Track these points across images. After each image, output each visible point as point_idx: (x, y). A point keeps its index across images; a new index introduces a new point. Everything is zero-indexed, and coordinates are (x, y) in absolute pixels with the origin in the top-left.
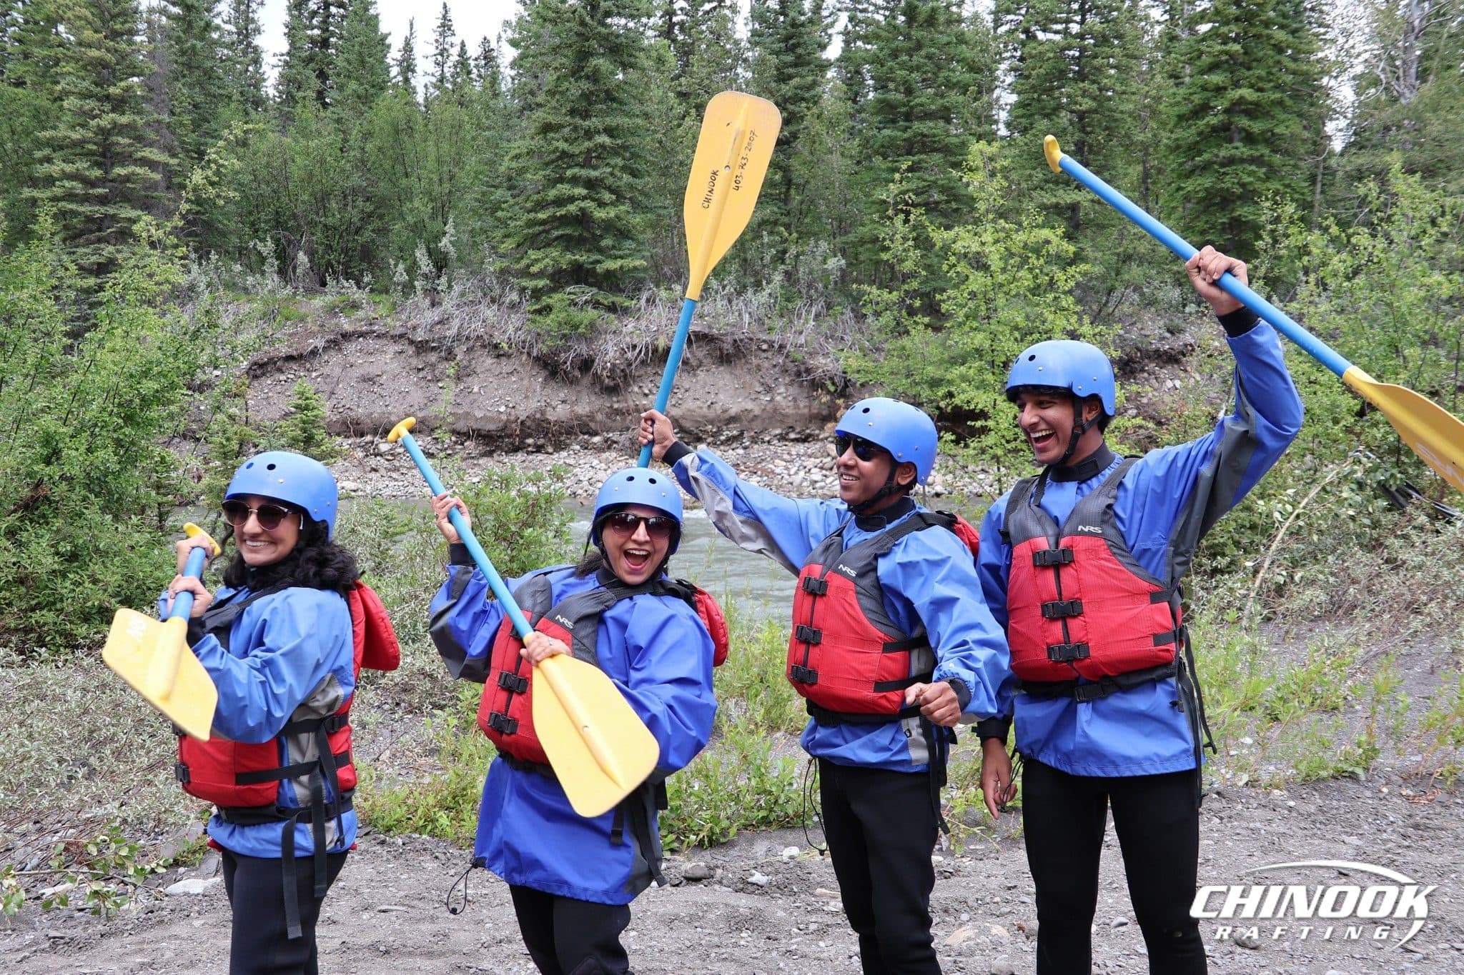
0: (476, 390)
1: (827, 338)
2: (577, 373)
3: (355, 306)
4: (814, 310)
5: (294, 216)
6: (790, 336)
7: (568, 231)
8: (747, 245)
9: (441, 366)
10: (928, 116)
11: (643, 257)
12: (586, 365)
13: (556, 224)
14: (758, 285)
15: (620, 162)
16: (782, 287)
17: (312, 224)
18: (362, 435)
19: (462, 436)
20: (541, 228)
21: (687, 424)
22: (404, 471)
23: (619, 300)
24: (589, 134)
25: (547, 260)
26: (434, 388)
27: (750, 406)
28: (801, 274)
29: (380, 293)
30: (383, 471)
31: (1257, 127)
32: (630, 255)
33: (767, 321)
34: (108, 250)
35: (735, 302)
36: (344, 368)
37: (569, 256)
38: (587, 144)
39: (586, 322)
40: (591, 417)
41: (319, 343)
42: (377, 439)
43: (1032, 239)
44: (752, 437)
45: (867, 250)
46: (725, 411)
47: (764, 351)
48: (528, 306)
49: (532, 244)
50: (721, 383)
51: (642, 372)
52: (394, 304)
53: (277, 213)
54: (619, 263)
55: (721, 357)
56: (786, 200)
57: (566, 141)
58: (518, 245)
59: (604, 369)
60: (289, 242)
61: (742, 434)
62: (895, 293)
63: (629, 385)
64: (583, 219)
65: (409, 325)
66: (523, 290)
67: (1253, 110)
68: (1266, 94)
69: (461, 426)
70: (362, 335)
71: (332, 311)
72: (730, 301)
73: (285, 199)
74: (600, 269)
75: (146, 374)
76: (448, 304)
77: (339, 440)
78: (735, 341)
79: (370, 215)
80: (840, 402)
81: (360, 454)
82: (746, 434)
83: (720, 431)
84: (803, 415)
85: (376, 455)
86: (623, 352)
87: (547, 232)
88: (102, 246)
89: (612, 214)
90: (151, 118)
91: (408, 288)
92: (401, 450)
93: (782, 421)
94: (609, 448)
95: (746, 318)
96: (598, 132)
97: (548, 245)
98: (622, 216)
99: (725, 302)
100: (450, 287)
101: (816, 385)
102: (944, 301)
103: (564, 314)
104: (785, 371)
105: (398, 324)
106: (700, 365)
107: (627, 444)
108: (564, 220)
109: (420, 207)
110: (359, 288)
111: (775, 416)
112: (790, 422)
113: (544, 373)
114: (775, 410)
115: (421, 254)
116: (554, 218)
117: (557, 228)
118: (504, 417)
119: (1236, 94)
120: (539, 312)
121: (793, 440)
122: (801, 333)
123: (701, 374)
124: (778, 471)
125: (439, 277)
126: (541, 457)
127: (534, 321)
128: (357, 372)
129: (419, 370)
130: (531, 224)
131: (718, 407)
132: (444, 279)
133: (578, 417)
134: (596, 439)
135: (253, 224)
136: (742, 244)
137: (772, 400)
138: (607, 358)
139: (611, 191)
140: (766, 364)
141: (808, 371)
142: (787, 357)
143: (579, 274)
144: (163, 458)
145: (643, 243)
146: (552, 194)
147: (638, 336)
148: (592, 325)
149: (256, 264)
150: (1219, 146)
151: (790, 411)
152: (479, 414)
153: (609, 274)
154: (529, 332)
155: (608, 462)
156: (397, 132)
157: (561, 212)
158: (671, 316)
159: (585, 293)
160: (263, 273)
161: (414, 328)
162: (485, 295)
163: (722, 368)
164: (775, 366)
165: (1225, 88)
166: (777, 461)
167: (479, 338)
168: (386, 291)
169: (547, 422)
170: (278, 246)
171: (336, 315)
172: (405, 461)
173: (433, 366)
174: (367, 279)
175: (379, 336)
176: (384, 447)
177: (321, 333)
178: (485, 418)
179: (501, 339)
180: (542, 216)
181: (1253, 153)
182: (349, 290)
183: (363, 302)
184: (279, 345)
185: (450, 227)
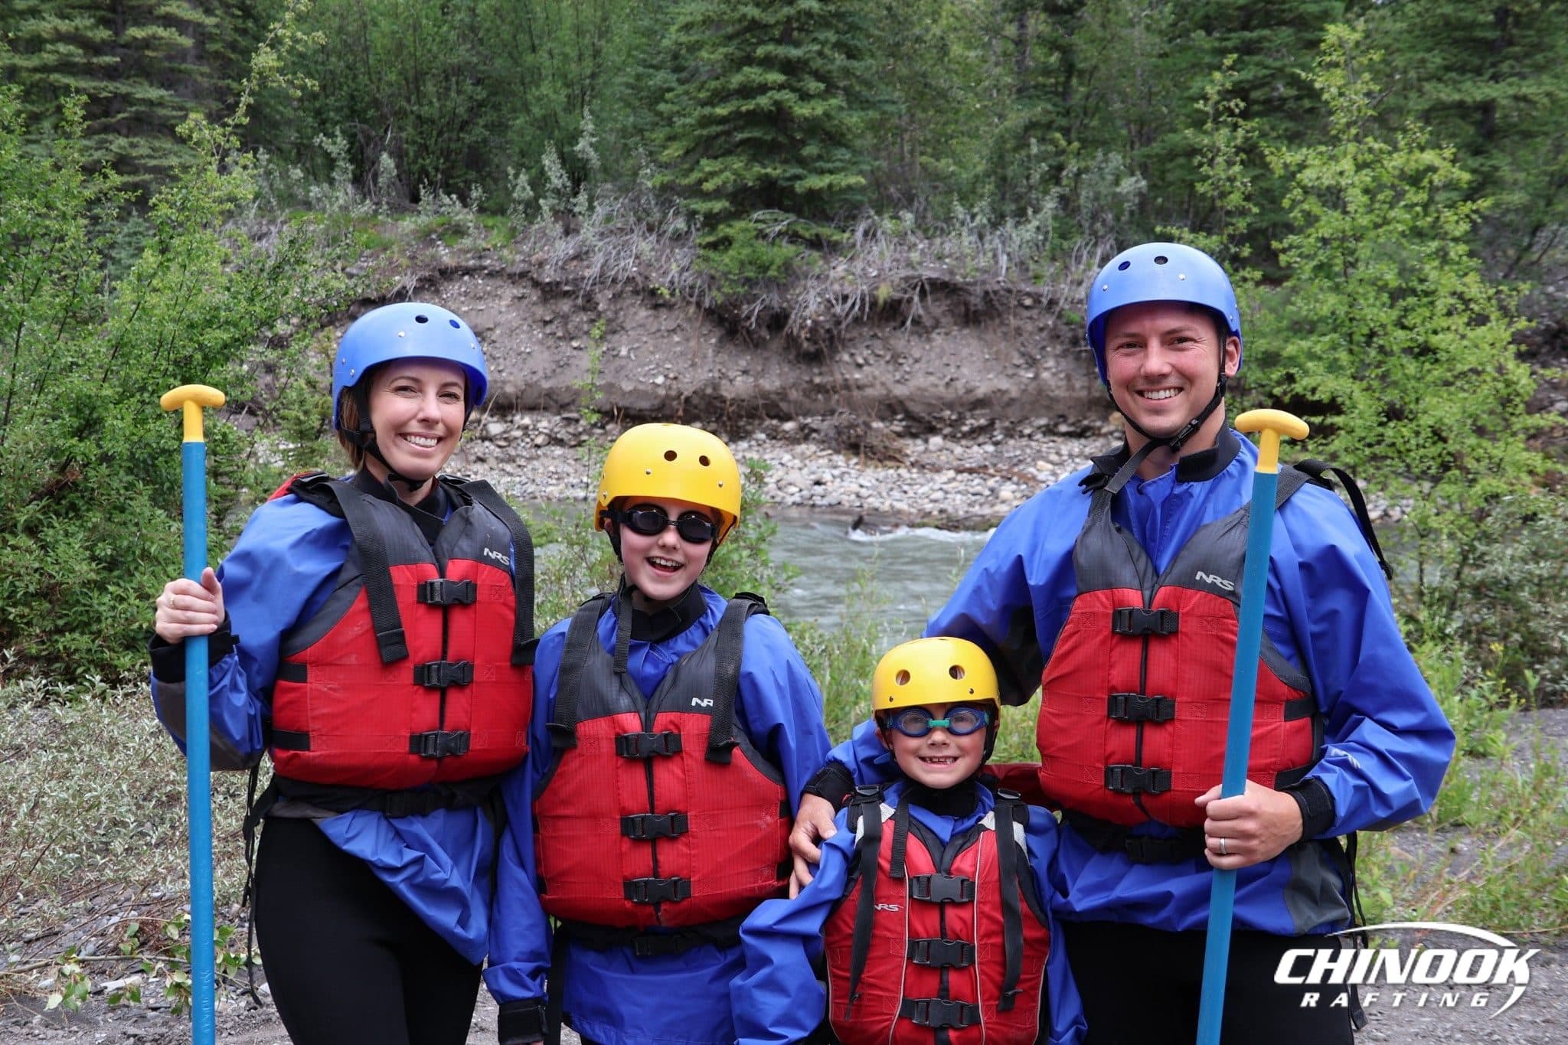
0: (624, 352)
2: (765, 333)
3: (459, 231)
4: (1099, 252)
5: (376, 103)
6: (1064, 287)
7: (757, 133)
8: (1009, 157)
9: (577, 319)
11: (861, 173)
12: (777, 321)
13: (741, 123)
14: (1020, 215)
15: (831, 36)
16: (1055, 218)
17: (401, 114)
19: (605, 415)
20: (719, 128)
21: (916, 408)
22: (522, 462)
23: (827, 231)
25: (728, 174)
26: (566, 349)
27: (1004, 384)
28: (1082, 201)
29: (494, 213)
30: (492, 462)
32: (843, 169)
33: (1032, 266)
35: (988, 237)
37: (757, 169)
39: (779, 261)
40: (783, 394)
41: (410, 282)
42: (485, 417)
43: (1413, 165)
44: (1007, 429)
45: (1181, 166)
46: (969, 391)
47: (1027, 308)
48: (698, 238)
49: (707, 149)
50: (965, 352)
51: (855, 334)
52: (513, 230)
53: (352, 97)
54: (827, 180)
55: (966, 315)
56: (1065, 95)
58: (687, 152)
59: (802, 327)
60: (369, 139)
61: (992, 423)
62: (1215, 238)
63: (838, 352)
64: (778, 117)
65: (534, 259)
66: (692, 215)
69: (602, 402)
70: (468, 271)
71: (426, 237)
72: (981, 237)
73: (363, 79)
74: (800, 187)
75: (209, 323)
76: (588, 232)
78: (987, 293)
79: (481, 104)
82: (998, 424)
83: (961, 420)
84: (1078, 399)
85: (484, 439)
86: (830, 305)
87: (728, 133)
88: (110, 137)
89: (819, 111)
91: (532, 209)
92: (518, 433)
93: (1048, 408)
94: (806, 438)
95: (1003, 260)
97: (729, 152)
98: (833, 113)
99: (974, 238)
100: (591, 208)
102: (1284, 251)
103: (746, 251)
104: (1055, 337)
105: (518, 257)
106: (937, 325)
107: (832, 433)
108: (753, 118)
109: (550, 94)
110: (465, 205)
111: (1039, 400)
112: (1060, 408)
113: (719, 332)
114: (1040, 392)
115: (550, 161)
116: (737, 115)
117: (741, 129)
118: (662, 392)
120: (713, 246)
121: (1064, 435)
122: (1080, 283)
123: (938, 339)
124: (1041, 476)
125: (576, 194)
127: (706, 259)
129: (546, 323)
130: (706, 122)
131: (960, 385)
132: (582, 198)
133: (765, 395)
134: (789, 426)
135: (318, 113)
136: (1001, 157)
137: (1036, 377)
138: (807, 313)
139: (819, 77)
140: (1029, 327)
142: (1060, 316)
143: (771, 195)
144: (224, 435)
145: (861, 153)
146: (736, 80)
147: (851, 283)
148: (787, 266)
149: (322, 168)
151: (1061, 393)
152: (628, 386)
153: (812, 195)
154: (700, 273)
155: (803, 457)
157: (748, 106)
158: (897, 256)
159: (780, 221)
160: (331, 182)
161: (541, 264)
162: (639, 220)
163: (966, 331)
164: (1041, 330)
166: (1041, 463)
167: (630, 280)
168: (501, 211)
169: (723, 400)
170: (352, 143)
171: (432, 243)
172: (522, 450)
173: (565, 318)
174: (475, 194)
175: (491, 275)
176: (495, 428)
177: (414, 269)
178: (635, 390)
179: (656, 281)
180: (721, 111)
182: (451, 209)
183: (471, 224)
184: (353, 283)
185: (588, 124)
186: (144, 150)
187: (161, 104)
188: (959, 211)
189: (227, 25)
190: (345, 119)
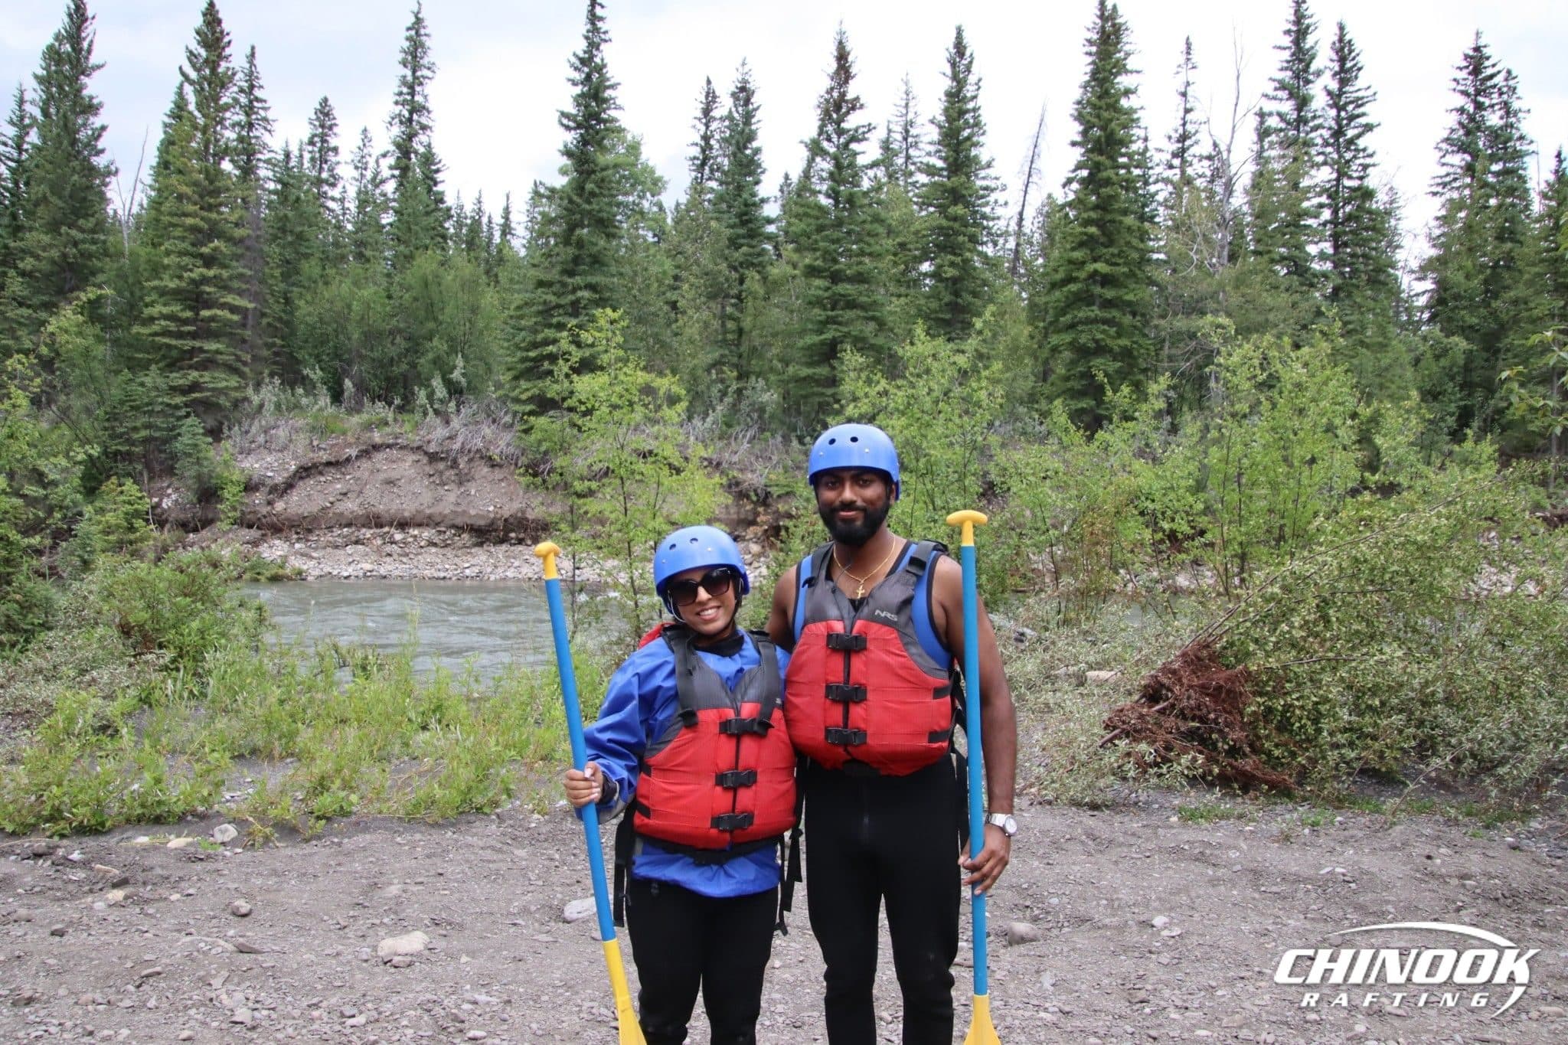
0: (473, 492)
1: (757, 457)
3: (387, 424)
4: (749, 434)
5: (348, 350)
6: (727, 455)
9: (447, 473)
10: (850, 280)
14: (704, 413)
17: (361, 356)
18: (382, 526)
19: (460, 529)
20: (529, 364)
22: (412, 556)
24: (574, 291)
25: (535, 389)
26: (441, 491)
28: (743, 406)
29: (407, 413)
30: (395, 556)
31: (1110, 293)
33: (708, 443)
34: (194, 375)
35: (685, 426)
36: (372, 472)
38: (571, 297)
41: (353, 452)
42: (393, 530)
48: (518, 427)
49: (525, 375)
52: (415, 422)
53: (336, 347)
56: (738, 345)
57: (554, 294)
58: (514, 377)
65: (425, 439)
66: (515, 413)
67: (1107, 280)
68: (1116, 269)
69: (459, 521)
70: (389, 446)
71: (368, 427)
72: (680, 426)
73: (341, 337)
76: (456, 423)
77: (364, 530)
80: (761, 509)
81: (379, 542)
85: (391, 543)
88: (190, 371)
89: (587, 354)
90: (236, 271)
91: (425, 410)
92: (411, 539)
95: (692, 438)
97: (536, 377)
100: (458, 411)
101: (742, 495)
103: (543, 433)
105: (418, 438)
109: (438, 345)
110: (390, 408)
115: (437, 383)
118: (492, 516)
119: (1091, 267)
120: (525, 431)
122: (736, 453)
125: (450, 402)
126: (521, 548)
127: (520, 438)
128: (382, 476)
129: (430, 476)
130: (524, 360)
132: (454, 404)
133: (552, 517)
141: (737, 484)
142: (722, 472)
146: (540, 337)
149: (310, 387)
150: (1079, 308)
152: (473, 512)
154: (518, 447)
156: (426, 285)
159: (564, 417)
160: (315, 395)
161: (429, 442)
162: (488, 416)
165: (1083, 263)
167: (478, 451)
168: (412, 411)
169: (527, 520)
170: (334, 374)
171: (371, 430)
172: (413, 548)
173: (441, 473)
174: (397, 401)
175: (402, 448)
176: (398, 536)
177: (357, 444)
178: (477, 516)
179: (494, 453)
180: (532, 354)
181: (1107, 315)
182: (381, 410)
183: (390, 419)
184: (321, 453)
185: (460, 362)
186: (207, 379)
187: (221, 353)
188: (666, 411)
189: (276, 308)
190: (332, 360)
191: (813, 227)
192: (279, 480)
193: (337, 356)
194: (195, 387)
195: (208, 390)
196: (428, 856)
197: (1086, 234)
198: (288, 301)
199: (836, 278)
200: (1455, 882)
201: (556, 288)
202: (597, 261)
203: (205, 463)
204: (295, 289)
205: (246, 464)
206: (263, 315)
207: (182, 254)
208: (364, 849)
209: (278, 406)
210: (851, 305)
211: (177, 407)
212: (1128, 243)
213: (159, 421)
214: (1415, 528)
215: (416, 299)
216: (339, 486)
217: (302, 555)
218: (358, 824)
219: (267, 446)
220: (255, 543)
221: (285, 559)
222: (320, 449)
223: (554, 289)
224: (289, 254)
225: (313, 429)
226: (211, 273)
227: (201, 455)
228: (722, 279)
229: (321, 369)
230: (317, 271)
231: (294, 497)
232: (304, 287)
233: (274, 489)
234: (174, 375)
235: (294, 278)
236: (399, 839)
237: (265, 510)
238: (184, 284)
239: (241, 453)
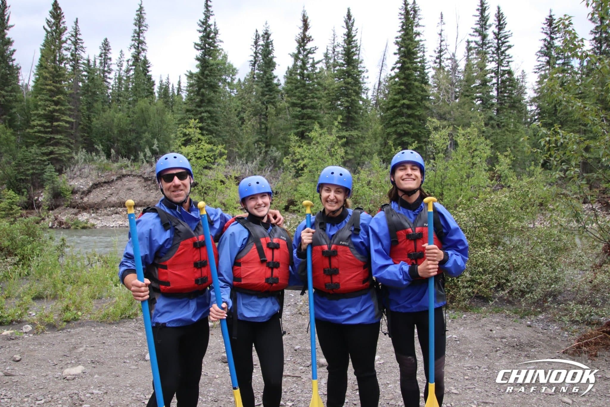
1: (273, 178)
4: (270, 169)
5: (113, 138)
9: (152, 186)
10: (308, 107)
14: (252, 161)
15: (209, 121)
16: (260, 161)
17: (118, 140)
24: (201, 113)
26: (149, 192)
29: (135, 162)
31: (409, 112)
33: (254, 172)
34: (51, 148)
35: (245, 166)
36: (122, 186)
38: (199, 116)
41: (115, 178)
52: (139, 166)
53: (108, 137)
56: (266, 134)
57: (193, 115)
60: (112, 146)
65: (143, 172)
67: (409, 107)
68: (412, 102)
70: (129, 175)
71: (121, 168)
73: (110, 132)
77: (119, 208)
81: (125, 213)
90: (68, 107)
92: (137, 212)
95: (247, 170)
96: (203, 112)
105: (140, 172)
109: (147, 135)
110: (129, 160)
115: (147, 150)
119: (402, 102)
125: (152, 157)
128: (126, 187)
129: (145, 187)
132: (154, 158)
135: (100, 140)
139: (207, 130)
149: (97, 152)
150: (398, 118)
156: (143, 112)
160: (99, 156)
165: (399, 100)
168: (138, 161)
170: (107, 147)
171: (122, 169)
173: (149, 185)
174: (132, 157)
175: (134, 176)
177: (116, 175)
181: (409, 120)
182: (126, 161)
183: (129, 165)
184: (102, 178)
185: (156, 142)
186: (56, 150)
187: (62, 139)
188: (238, 160)
189: (84, 121)
190: (107, 141)
191: (294, 87)
192: (85, 189)
193: (109, 140)
194: (52, 153)
195: (57, 154)
196: (102, 336)
197: (400, 89)
198: (89, 119)
199: (303, 107)
200: (499, 340)
201: (194, 112)
202: (210, 101)
203: (56, 183)
204: (92, 114)
205: (72, 183)
206: (80, 124)
207: (46, 100)
208: (78, 333)
209: (85, 160)
210: (310, 117)
211: (45, 161)
212: (416, 92)
213: (37, 167)
214: (496, 202)
215: (138, 117)
216: (109, 191)
217: (95, 218)
218: (80, 323)
219: (81, 176)
220: (76, 214)
221: (88, 220)
222: (101, 177)
223: (193, 113)
224: (90, 100)
225: (99, 169)
226: (57, 108)
227: (54, 180)
228: (259, 108)
229: (102, 145)
230: (100, 106)
231: (91, 196)
232: (95, 113)
233: (83, 193)
234: (43, 148)
235: (92, 110)
236: (93, 329)
237: (80, 201)
238: (46, 112)
239: (70, 179)
